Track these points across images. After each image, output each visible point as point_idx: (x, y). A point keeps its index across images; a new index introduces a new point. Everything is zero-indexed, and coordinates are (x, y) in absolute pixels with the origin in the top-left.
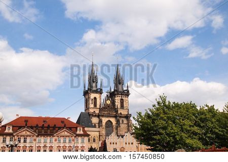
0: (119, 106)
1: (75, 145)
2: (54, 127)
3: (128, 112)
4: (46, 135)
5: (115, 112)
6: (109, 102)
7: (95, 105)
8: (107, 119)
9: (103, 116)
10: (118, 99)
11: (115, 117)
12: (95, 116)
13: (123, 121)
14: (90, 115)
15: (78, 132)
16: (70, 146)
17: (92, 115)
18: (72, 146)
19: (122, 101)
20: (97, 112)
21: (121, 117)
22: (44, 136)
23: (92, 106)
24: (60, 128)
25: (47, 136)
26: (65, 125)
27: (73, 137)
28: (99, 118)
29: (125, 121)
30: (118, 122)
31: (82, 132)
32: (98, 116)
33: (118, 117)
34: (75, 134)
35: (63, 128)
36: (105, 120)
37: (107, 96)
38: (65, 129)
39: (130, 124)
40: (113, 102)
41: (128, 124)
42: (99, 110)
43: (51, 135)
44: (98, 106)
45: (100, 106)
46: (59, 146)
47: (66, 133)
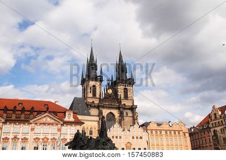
0: (122, 96)
1: (62, 137)
2: (32, 111)
3: (133, 103)
4: (18, 121)
5: (118, 103)
6: (110, 91)
7: (94, 95)
8: (109, 111)
9: (103, 107)
10: (120, 89)
11: (119, 108)
12: (95, 107)
13: (127, 114)
14: (87, 105)
15: (66, 119)
16: (54, 138)
17: (91, 106)
18: (56, 137)
19: (126, 91)
20: (97, 102)
21: (125, 109)
22: (15, 123)
23: (90, 95)
24: (40, 112)
25: (20, 123)
26: (48, 108)
27: (59, 126)
28: (99, 110)
29: (130, 114)
30: (121, 114)
31: (72, 119)
32: (98, 107)
33: (121, 109)
34: (62, 121)
35: (45, 112)
36: (105, 112)
37: (108, 84)
38: (47, 114)
39: (135, 117)
40: (115, 92)
41: (133, 117)
42: (98, 100)
43: (26, 121)
44: (98, 96)
45: (100, 95)
46: (37, 138)
47: (49, 119)
